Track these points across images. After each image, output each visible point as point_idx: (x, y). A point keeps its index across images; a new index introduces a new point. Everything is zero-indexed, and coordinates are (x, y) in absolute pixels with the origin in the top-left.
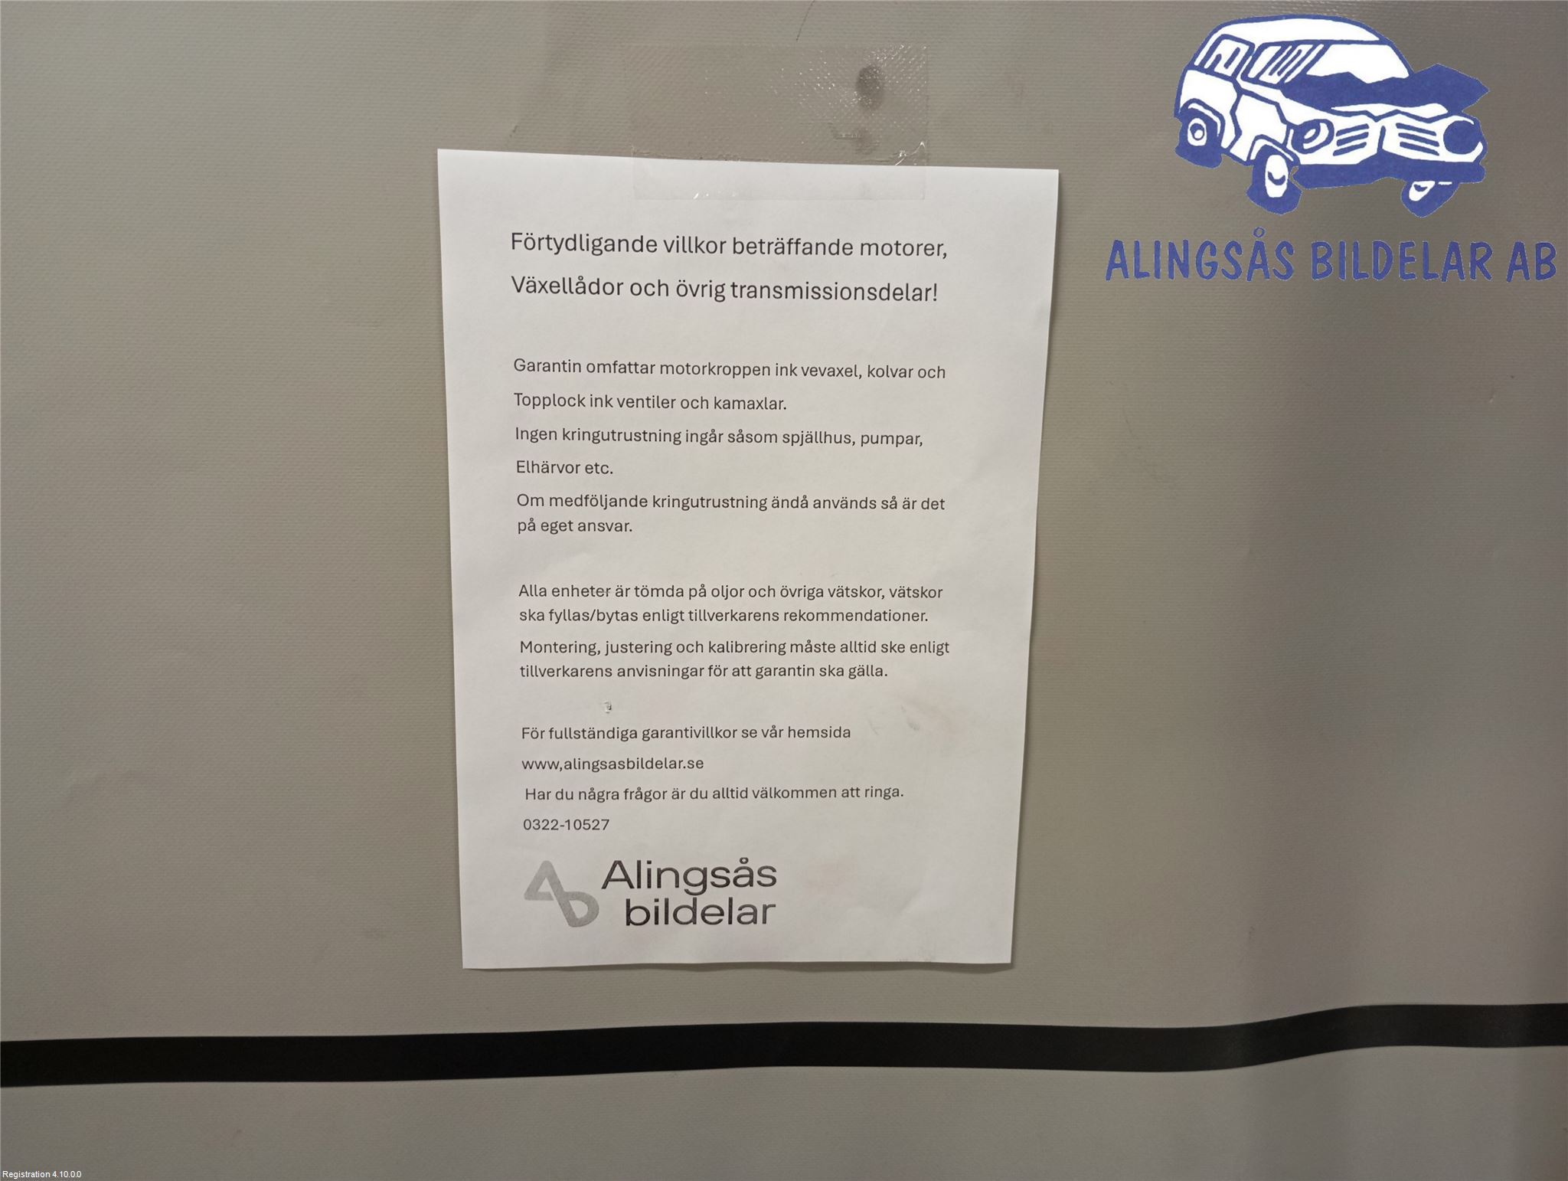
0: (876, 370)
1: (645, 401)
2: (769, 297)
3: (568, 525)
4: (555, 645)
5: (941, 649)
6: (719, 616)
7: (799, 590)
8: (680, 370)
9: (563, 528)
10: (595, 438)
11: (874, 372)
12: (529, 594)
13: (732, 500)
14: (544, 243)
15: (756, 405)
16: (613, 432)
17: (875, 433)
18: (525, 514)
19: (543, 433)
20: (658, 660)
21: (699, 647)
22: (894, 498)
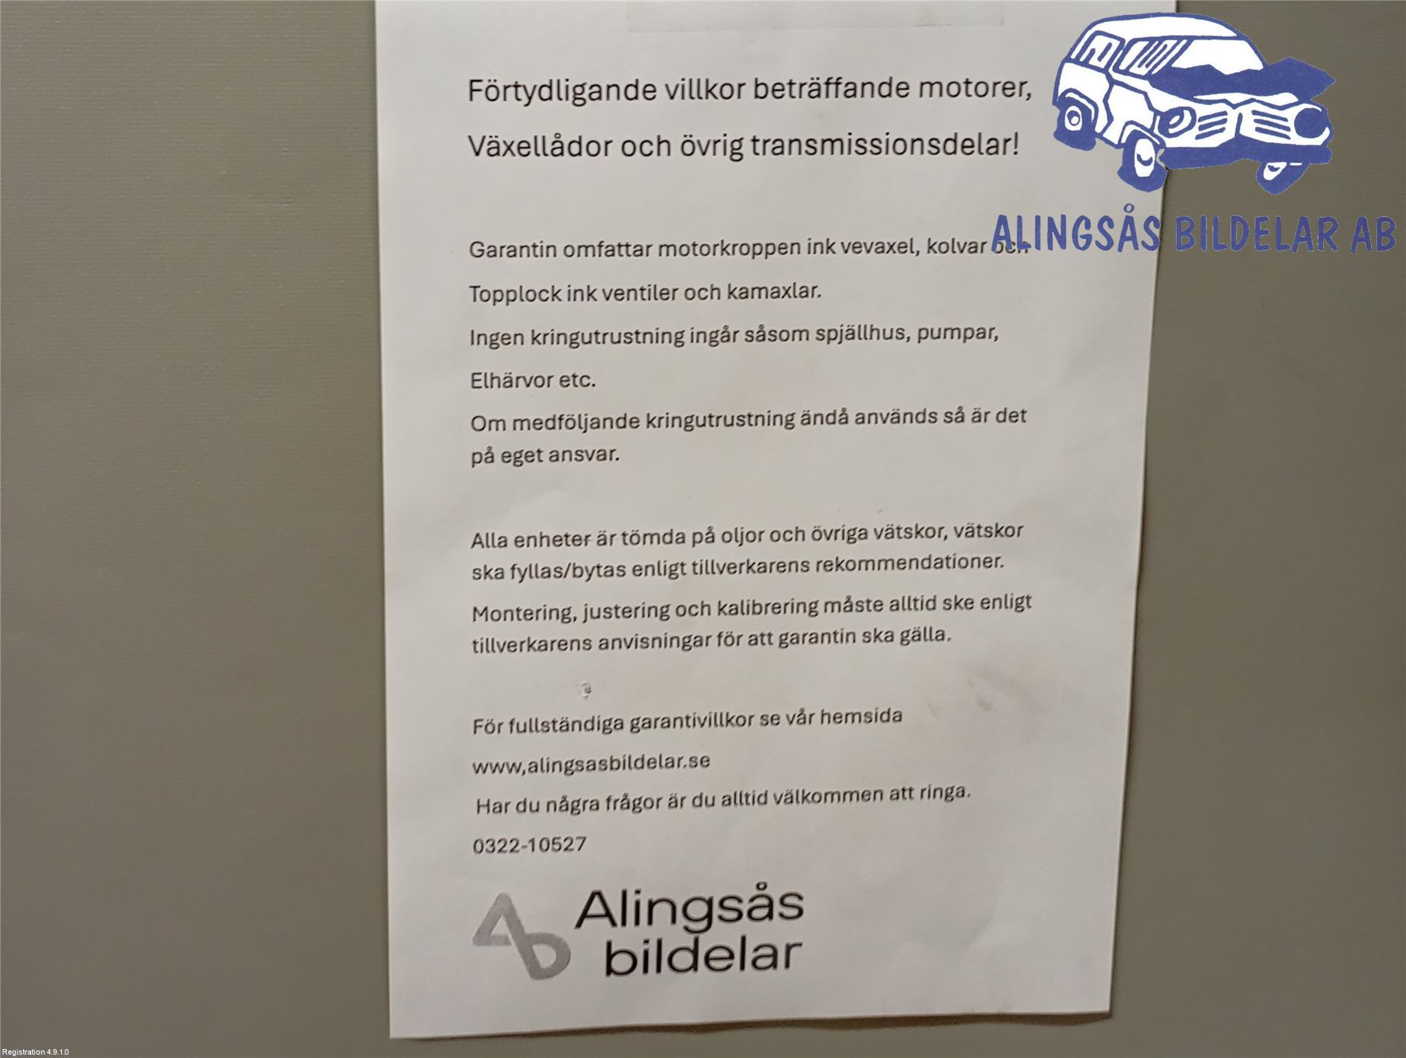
0: (938, 244)
1: (639, 293)
2: (800, 153)
3: (536, 455)
4: (518, 610)
5: (1020, 604)
6: (731, 568)
7: (837, 531)
8: (684, 250)
9: (530, 459)
10: (574, 341)
11: (936, 247)
12: (485, 544)
13: (750, 416)
14: (511, 91)
15: (782, 292)
16: (597, 333)
17: (935, 324)
18: (481, 441)
19: (506, 337)
20: (651, 627)
21: (706, 609)
22: (960, 408)
